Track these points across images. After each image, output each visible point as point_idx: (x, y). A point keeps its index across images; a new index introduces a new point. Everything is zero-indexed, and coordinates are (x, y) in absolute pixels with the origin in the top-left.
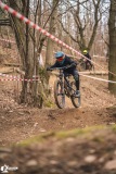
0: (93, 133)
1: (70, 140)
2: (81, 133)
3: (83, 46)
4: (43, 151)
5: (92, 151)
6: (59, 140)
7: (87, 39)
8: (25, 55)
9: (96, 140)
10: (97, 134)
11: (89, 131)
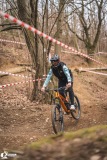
0: (98, 133)
1: (77, 140)
2: (87, 133)
3: (89, 44)
4: (52, 152)
5: (97, 151)
6: (66, 141)
7: (92, 37)
8: (35, 56)
9: (100, 140)
10: (102, 134)
11: (94, 131)
